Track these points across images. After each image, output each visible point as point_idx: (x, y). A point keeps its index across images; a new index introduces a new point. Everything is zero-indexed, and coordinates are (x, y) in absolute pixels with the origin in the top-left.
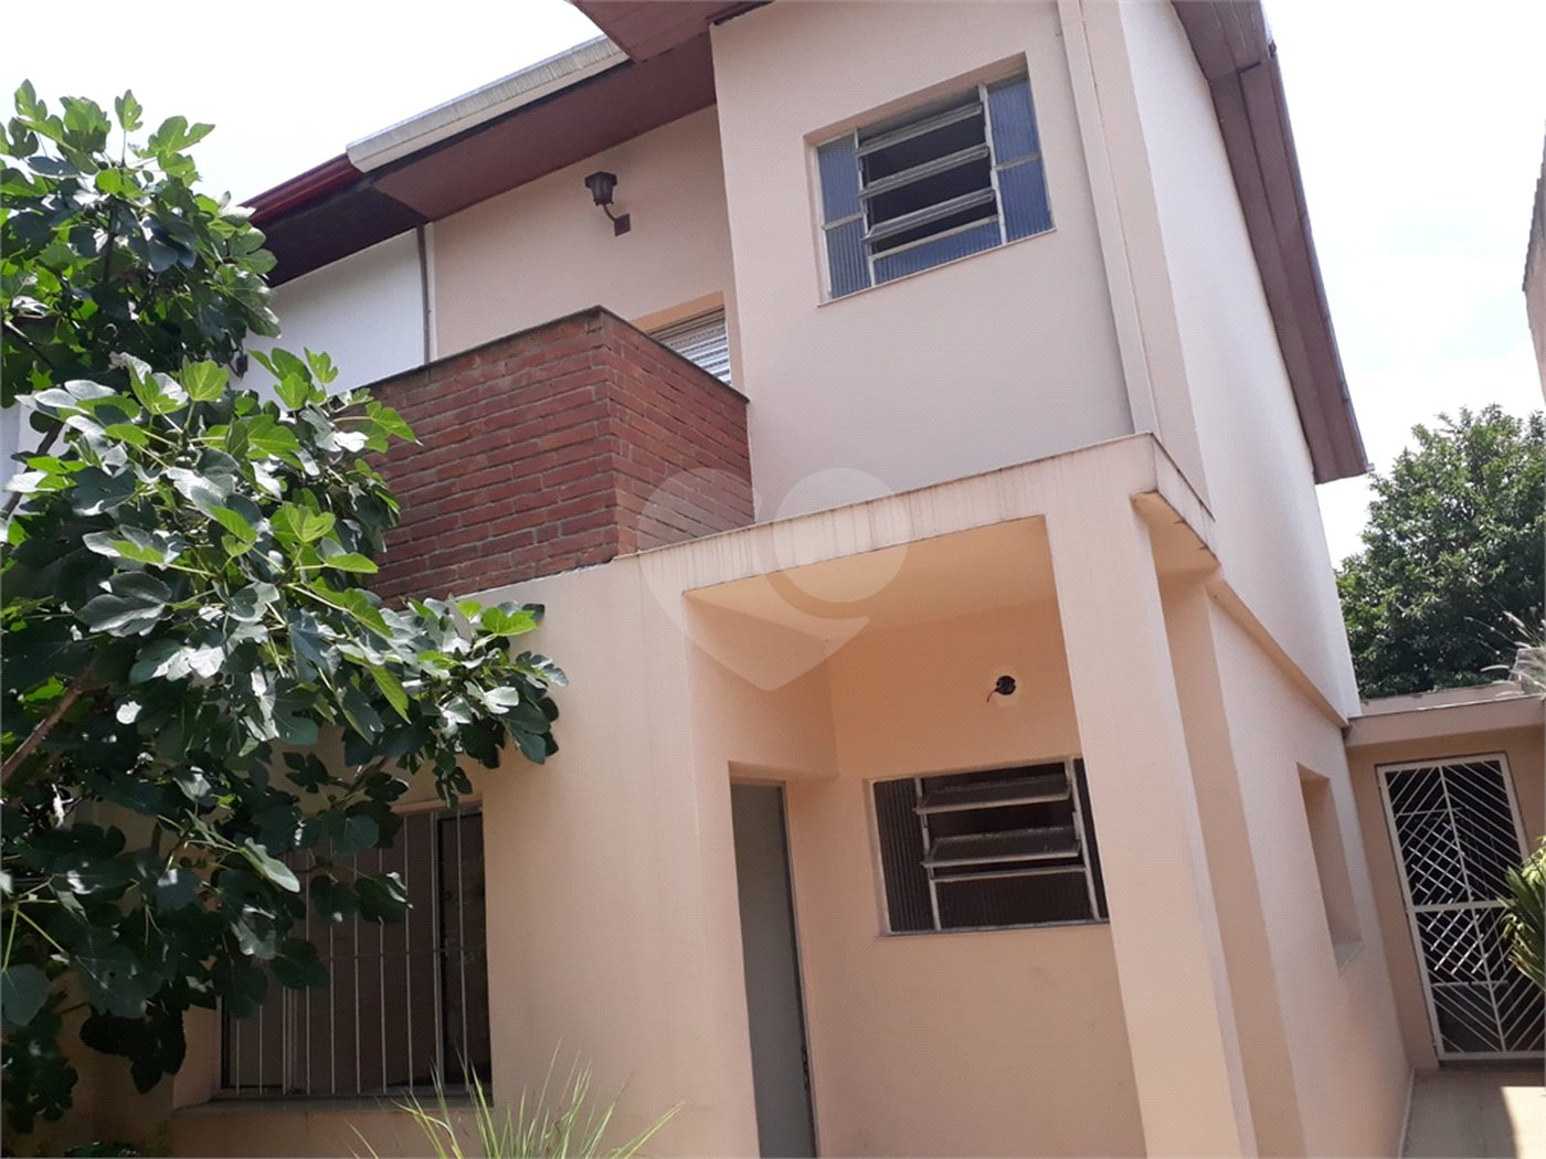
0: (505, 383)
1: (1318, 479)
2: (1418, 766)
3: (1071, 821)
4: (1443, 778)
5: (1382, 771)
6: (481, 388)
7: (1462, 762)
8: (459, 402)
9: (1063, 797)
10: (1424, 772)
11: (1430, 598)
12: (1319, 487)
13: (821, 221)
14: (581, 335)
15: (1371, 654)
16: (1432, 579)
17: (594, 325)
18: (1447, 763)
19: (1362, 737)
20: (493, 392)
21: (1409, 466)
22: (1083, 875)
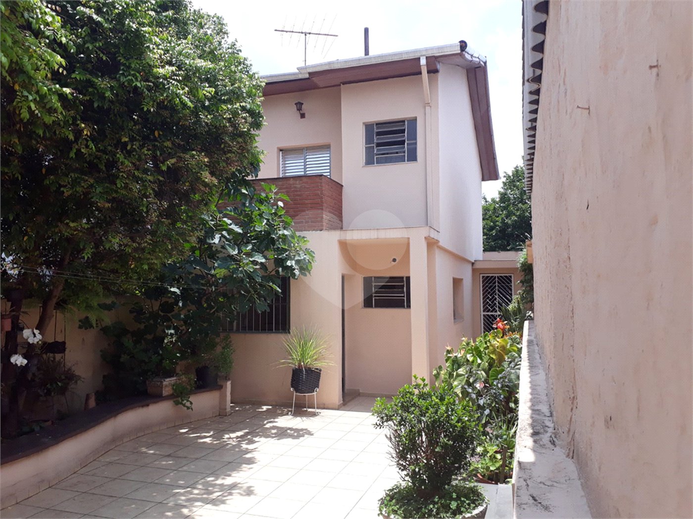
0: (298, 186)
1: (483, 180)
2: (491, 275)
3: (403, 288)
4: (497, 279)
5: (481, 275)
6: (292, 186)
7: (502, 275)
8: (287, 188)
9: (402, 284)
10: (492, 277)
11: (514, 218)
12: (483, 183)
13: (364, 144)
14: (317, 180)
15: (494, 232)
16: (516, 212)
17: (321, 178)
18: (499, 275)
19: (477, 266)
20: (295, 187)
21: (517, 171)
22: (404, 299)
